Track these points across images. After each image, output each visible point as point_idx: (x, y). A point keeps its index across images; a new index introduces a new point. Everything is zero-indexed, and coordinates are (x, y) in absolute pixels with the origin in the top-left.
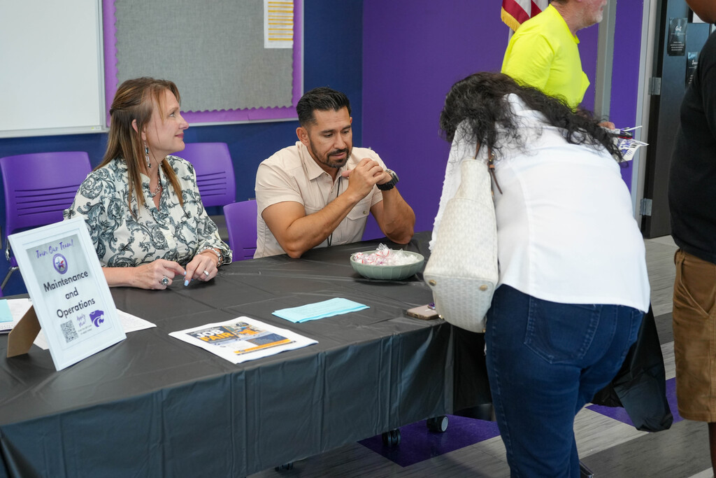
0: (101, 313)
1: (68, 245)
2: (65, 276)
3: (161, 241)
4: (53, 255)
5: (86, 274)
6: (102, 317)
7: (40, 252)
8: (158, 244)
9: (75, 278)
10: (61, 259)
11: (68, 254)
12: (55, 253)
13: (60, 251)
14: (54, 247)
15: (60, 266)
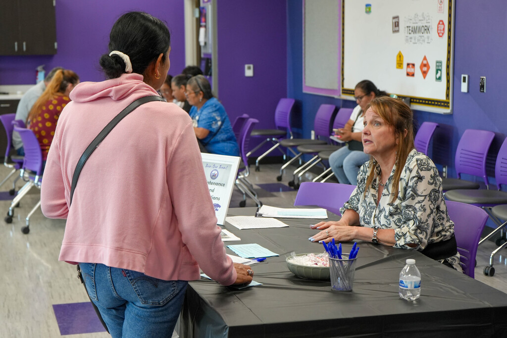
0: (220, 206)
1: (224, 168)
2: (213, 181)
3: (368, 218)
4: (213, 169)
5: (224, 185)
6: (218, 208)
7: (208, 165)
8: (366, 220)
9: (217, 184)
10: (216, 172)
11: (221, 172)
12: (215, 168)
13: (217, 169)
14: (216, 166)
15: (213, 175)
